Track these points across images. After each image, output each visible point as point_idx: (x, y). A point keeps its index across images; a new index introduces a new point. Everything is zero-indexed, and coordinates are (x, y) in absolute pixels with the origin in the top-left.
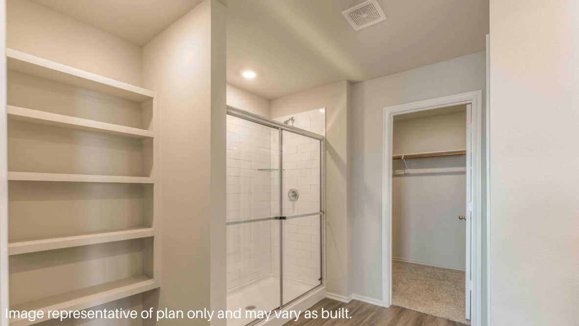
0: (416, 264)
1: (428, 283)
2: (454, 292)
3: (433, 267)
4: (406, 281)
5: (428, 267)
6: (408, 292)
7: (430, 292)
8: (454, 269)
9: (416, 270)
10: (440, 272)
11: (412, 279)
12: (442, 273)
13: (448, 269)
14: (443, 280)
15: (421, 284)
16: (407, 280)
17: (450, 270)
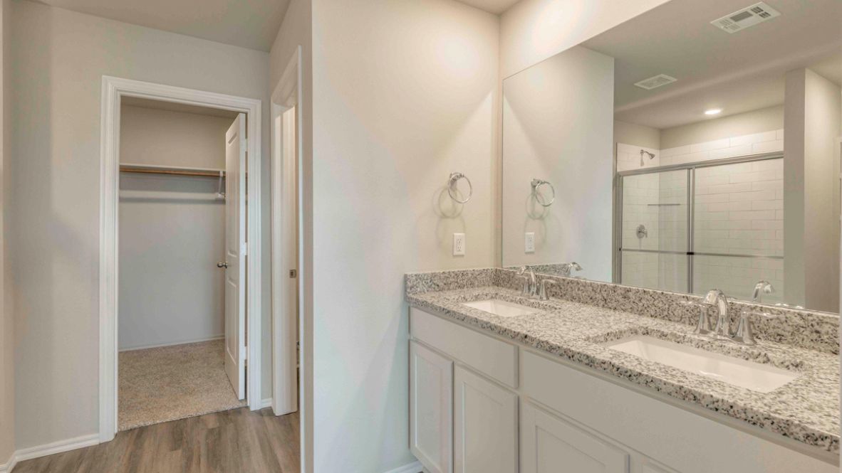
0: (133, 352)
1: (165, 373)
2: (209, 373)
3: (164, 348)
4: (126, 383)
5: (156, 349)
6: (139, 400)
7: (177, 385)
8: (195, 341)
9: (137, 361)
10: (178, 351)
11: (137, 376)
12: (181, 352)
13: (187, 344)
14: (187, 362)
15: (157, 379)
16: (128, 381)
17: (191, 345)
